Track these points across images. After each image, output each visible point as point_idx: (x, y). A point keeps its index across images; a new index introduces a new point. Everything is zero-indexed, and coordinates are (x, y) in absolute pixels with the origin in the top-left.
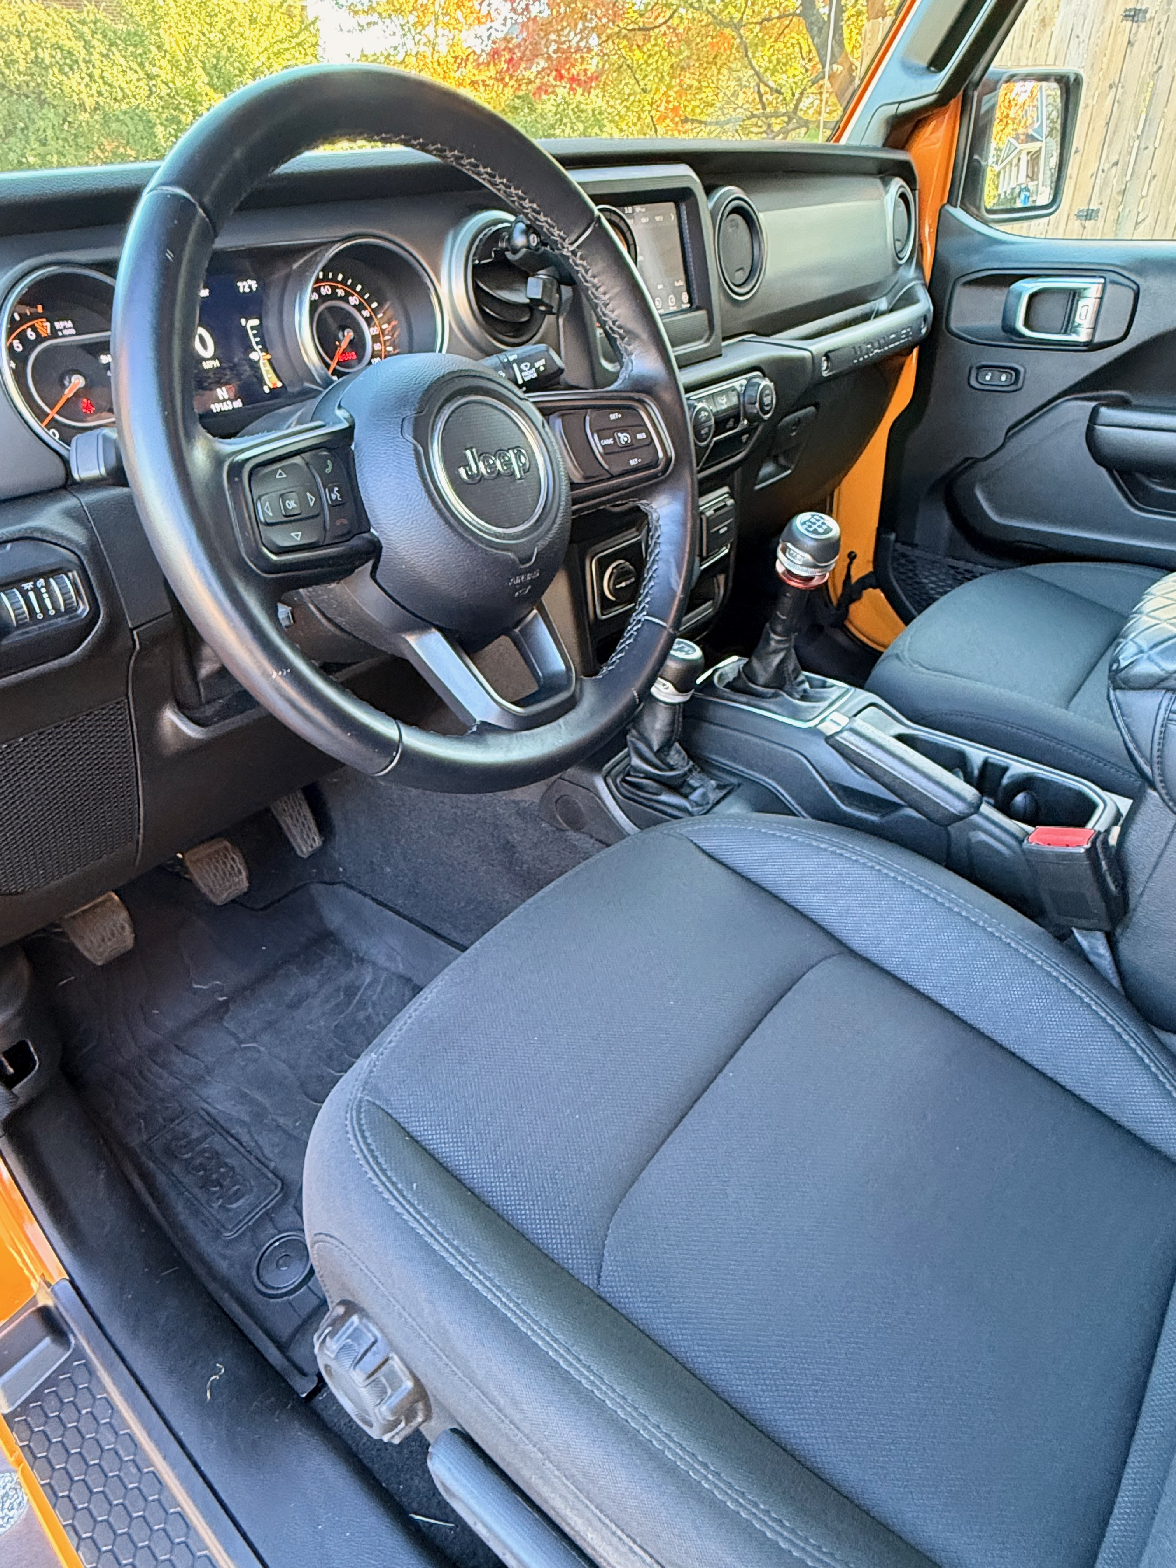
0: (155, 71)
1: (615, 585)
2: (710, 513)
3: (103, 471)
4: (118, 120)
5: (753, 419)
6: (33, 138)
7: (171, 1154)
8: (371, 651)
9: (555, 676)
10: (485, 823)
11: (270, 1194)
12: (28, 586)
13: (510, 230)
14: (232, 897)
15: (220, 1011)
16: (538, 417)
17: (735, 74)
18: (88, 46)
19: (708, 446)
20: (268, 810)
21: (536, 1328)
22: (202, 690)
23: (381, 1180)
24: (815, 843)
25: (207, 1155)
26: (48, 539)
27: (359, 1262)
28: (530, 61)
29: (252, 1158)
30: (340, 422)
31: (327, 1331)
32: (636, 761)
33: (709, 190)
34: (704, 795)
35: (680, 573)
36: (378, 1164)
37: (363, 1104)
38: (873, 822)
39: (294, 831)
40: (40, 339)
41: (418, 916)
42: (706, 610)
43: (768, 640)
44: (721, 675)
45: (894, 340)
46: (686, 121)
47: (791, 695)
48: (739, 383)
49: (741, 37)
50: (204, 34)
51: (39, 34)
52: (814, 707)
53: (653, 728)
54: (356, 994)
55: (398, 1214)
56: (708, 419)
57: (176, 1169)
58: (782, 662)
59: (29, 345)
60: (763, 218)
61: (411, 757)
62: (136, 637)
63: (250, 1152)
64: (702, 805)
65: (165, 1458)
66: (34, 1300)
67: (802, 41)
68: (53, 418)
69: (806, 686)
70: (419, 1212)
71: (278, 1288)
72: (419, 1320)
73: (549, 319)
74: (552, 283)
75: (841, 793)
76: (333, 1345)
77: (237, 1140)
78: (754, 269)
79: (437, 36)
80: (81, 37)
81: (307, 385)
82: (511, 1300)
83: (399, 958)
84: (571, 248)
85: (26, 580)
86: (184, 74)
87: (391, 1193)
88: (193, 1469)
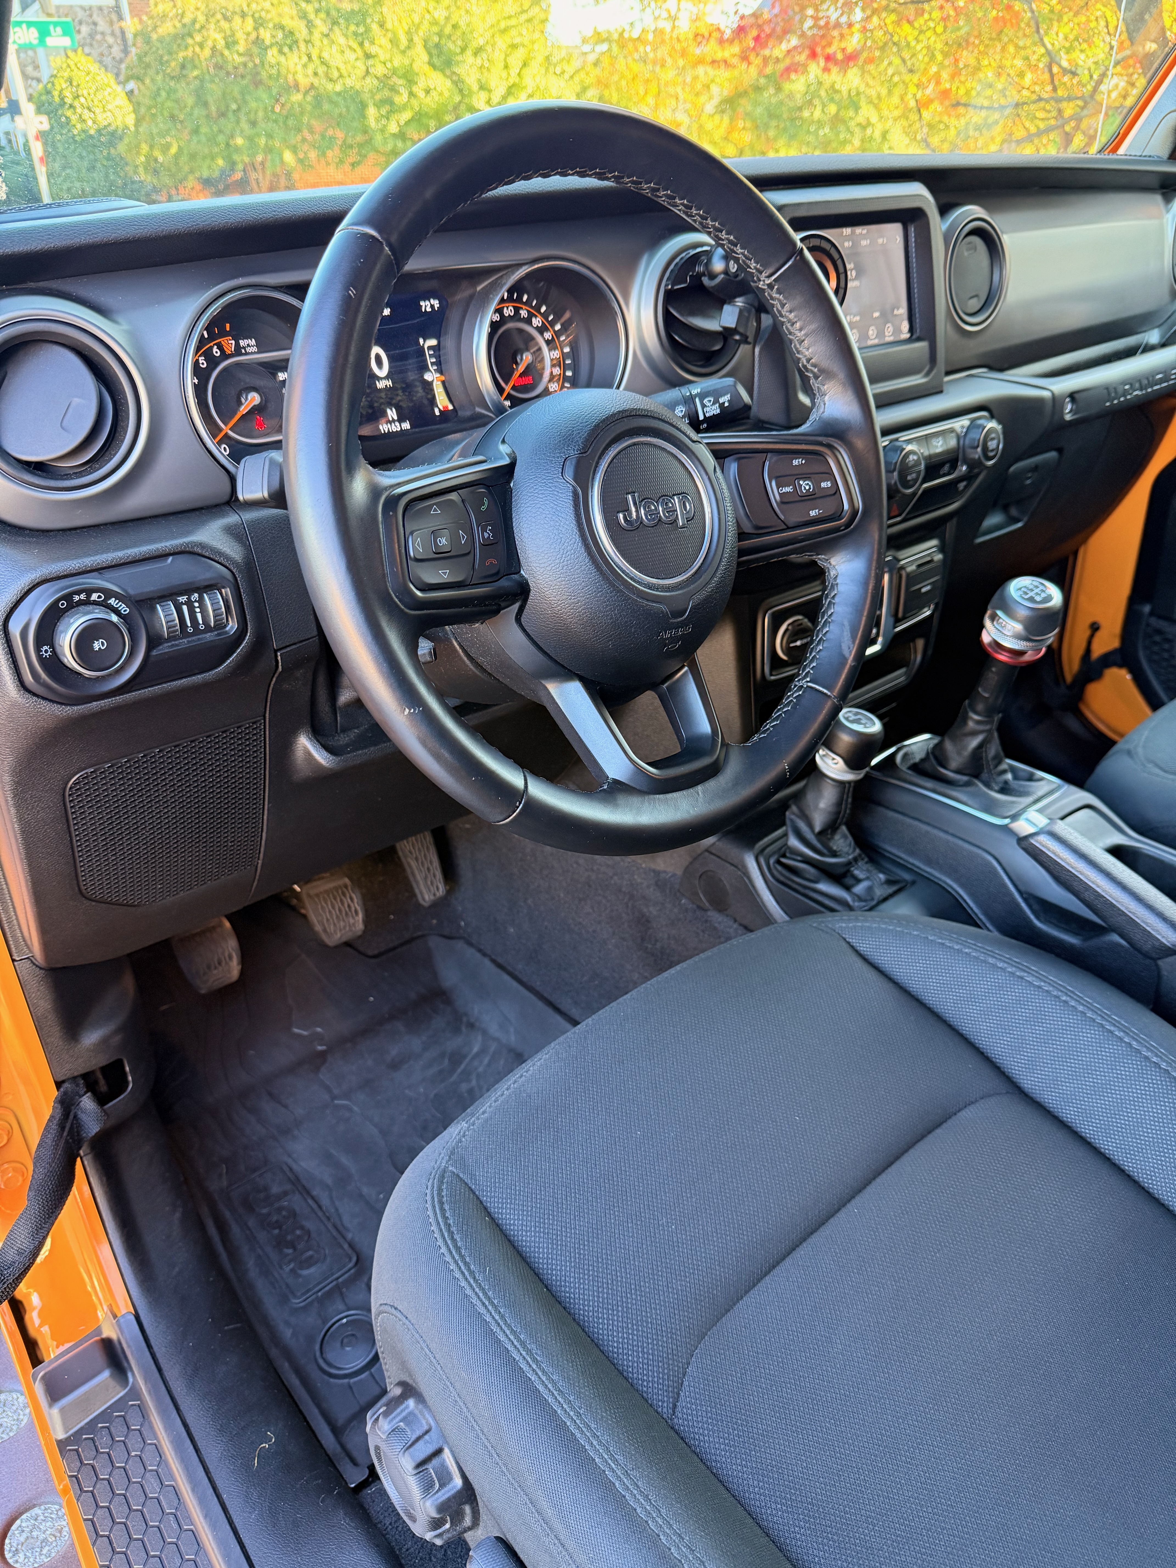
0: (373, 50)
1: (788, 643)
2: (911, 568)
3: (266, 495)
4: (331, 102)
5: (974, 465)
6: (243, 119)
7: (249, 1206)
8: (511, 694)
9: (701, 738)
10: (620, 891)
11: (344, 1266)
12: (183, 599)
13: (709, 254)
14: (344, 939)
15: (318, 1060)
16: (710, 461)
17: (1022, 53)
18: (310, 25)
19: (914, 494)
20: (392, 851)
21: (595, 1443)
22: (339, 718)
23: (453, 1258)
24: (991, 960)
25: (284, 1213)
26: (207, 554)
27: (420, 1340)
28: (780, 39)
29: (330, 1226)
30: (502, 458)
31: (381, 1410)
32: (794, 842)
33: (944, 210)
34: (870, 889)
35: (854, 638)
36: (454, 1240)
37: (446, 1175)
38: (1072, 946)
39: (418, 877)
40: (225, 356)
41: (538, 985)
42: (897, 678)
43: (965, 719)
44: (906, 755)
45: (1161, 381)
46: (958, 104)
47: (988, 785)
48: (961, 424)
49: (1032, 11)
50: (428, 12)
51: (263, 14)
52: (1013, 802)
53: (816, 807)
54: (461, 1063)
55: (467, 1296)
56: (917, 463)
57: (251, 1223)
58: (980, 746)
59: (213, 362)
60: (1009, 240)
61: (535, 810)
62: (279, 658)
63: (328, 1219)
64: (865, 901)
65: (206, 1516)
66: (98, 1331)
67: (1109, 14)
68: (226, 434)
69: (1009, 776)
70: (489, 1299)
71: (339, 1369)
72: (474, 1411)
73: (744, 349)
74: (749, 312)
75: (1036, 907)
76: (385, 1425)
77: (316, 1202)
78: (991, 298)
79: (679, 9)
80: (304, 16)
81: (479, 410)
82: (573, 1408)
83: (512, 1030)
84: (768, 282)
85: (182, 594)
86: (403, 52)
87: (462, 1273)
88: (232, 1534)
